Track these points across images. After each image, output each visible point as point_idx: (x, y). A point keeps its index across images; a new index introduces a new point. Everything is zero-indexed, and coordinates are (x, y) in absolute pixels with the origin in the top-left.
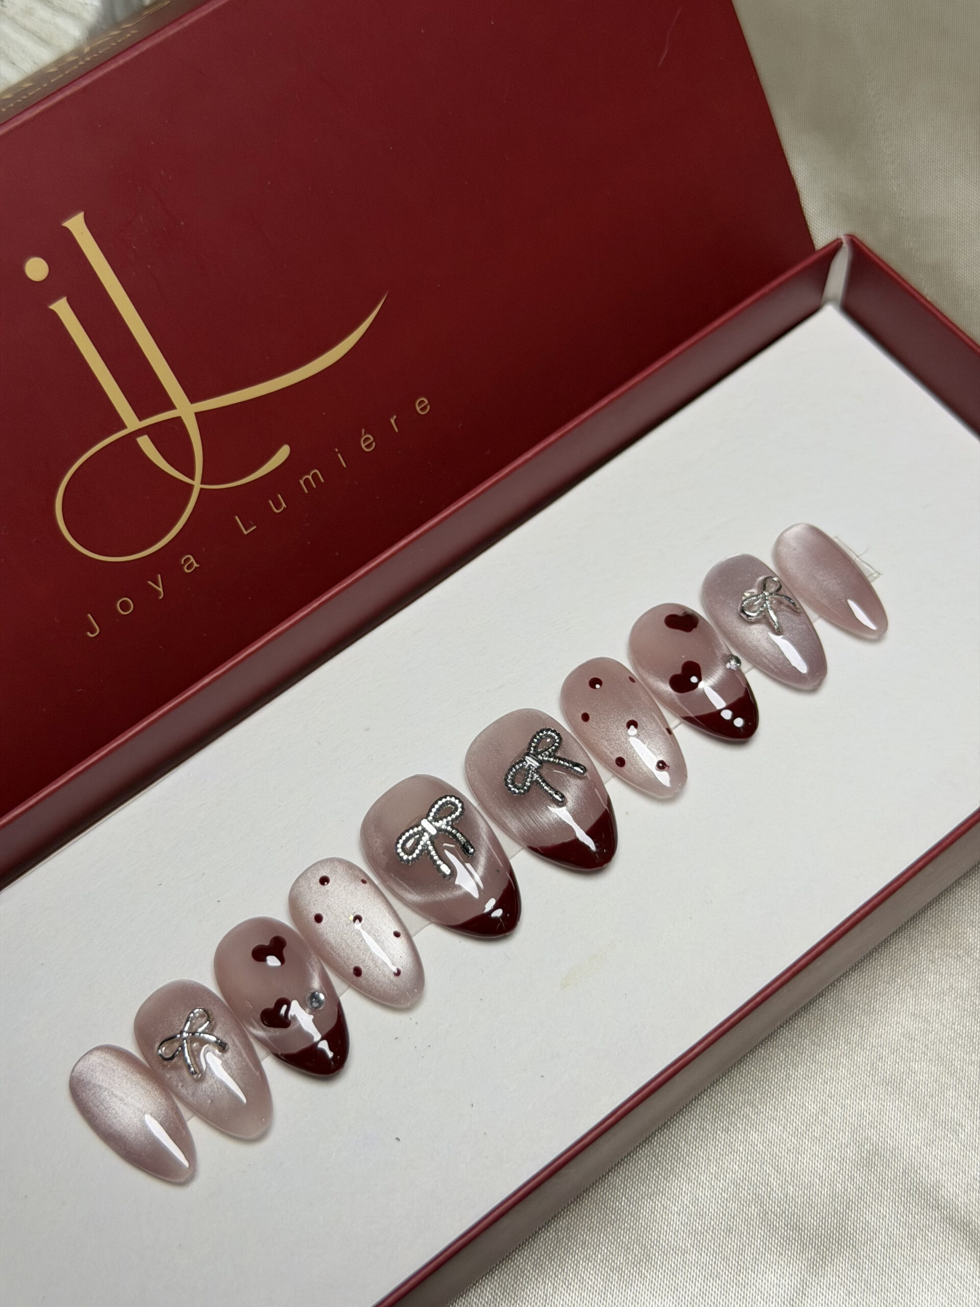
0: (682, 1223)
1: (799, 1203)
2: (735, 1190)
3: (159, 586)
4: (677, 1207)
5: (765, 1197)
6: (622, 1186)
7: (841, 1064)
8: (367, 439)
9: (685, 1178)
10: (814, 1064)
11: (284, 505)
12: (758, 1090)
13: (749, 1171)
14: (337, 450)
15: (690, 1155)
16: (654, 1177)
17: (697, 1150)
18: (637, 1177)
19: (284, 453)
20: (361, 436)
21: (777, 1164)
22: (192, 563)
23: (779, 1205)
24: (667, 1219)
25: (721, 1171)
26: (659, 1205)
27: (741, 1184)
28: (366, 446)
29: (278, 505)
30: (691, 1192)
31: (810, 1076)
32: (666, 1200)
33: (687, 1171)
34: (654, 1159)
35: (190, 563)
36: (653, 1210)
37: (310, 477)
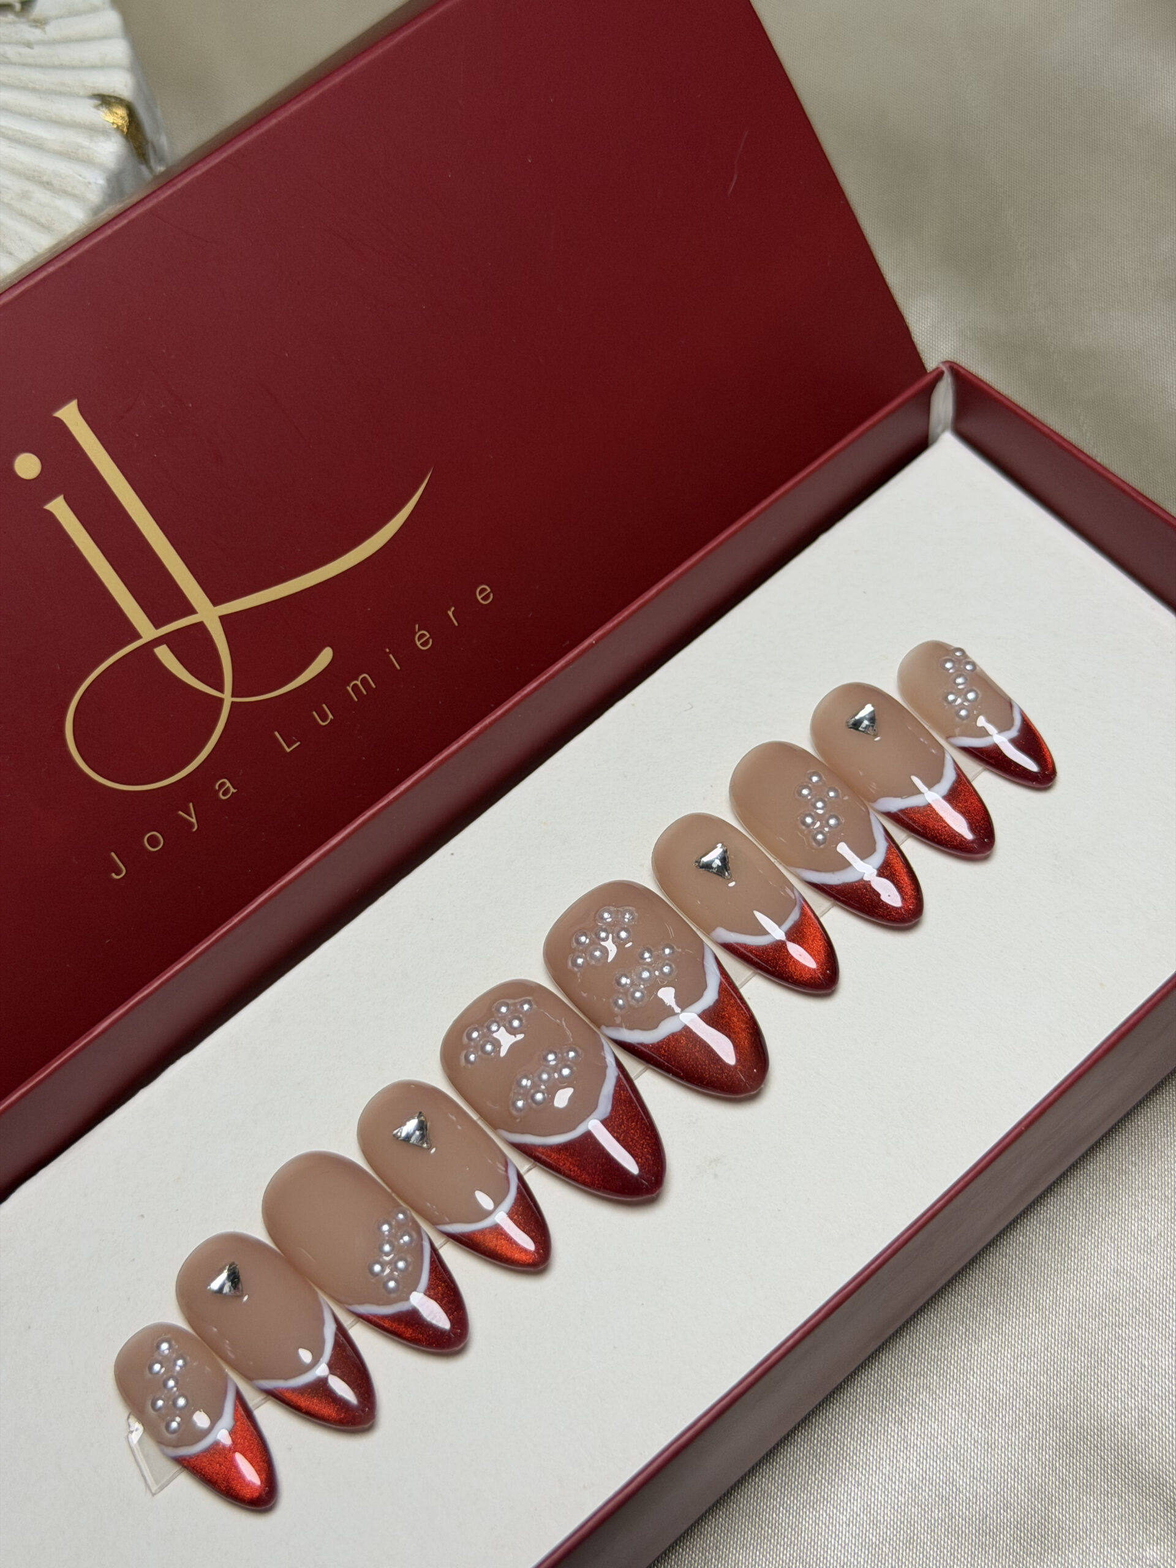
0: (852, 1534)
1: (992, 1502)
2: (914, 1492)
3: (192, 818)
4: (846, 1516)
5: (951, 1499)
6: (779, 1493)
7: (1033, 1336)
8: (422, 636)
9: (853, 1482)
10: (1000, 1337)
11: (331, 716)
12: (935, 1372)
13: (929, 1469)
14: (387, 650)
15: (858, 1454)
16: (817, 1482)
17: (865, 1448)
18: (796, 1483)
19: (325, 657)
20: (416, 633)
21: (962, 1458)
22: (228, 789)
23: (968, 1506)
24: (834, 1530)
25: (896, 1470)
26: (825, 1515)
27: (920, 1485)
28: (421, 644)
29: (324, 717)
30: (861, 1497)
31: (996, 1351)
32: (832, 1508)
33: (855, 1473)
34: (815, 1460)
35: (226, 788)
36: (817, 1521)
37: (358, 683)
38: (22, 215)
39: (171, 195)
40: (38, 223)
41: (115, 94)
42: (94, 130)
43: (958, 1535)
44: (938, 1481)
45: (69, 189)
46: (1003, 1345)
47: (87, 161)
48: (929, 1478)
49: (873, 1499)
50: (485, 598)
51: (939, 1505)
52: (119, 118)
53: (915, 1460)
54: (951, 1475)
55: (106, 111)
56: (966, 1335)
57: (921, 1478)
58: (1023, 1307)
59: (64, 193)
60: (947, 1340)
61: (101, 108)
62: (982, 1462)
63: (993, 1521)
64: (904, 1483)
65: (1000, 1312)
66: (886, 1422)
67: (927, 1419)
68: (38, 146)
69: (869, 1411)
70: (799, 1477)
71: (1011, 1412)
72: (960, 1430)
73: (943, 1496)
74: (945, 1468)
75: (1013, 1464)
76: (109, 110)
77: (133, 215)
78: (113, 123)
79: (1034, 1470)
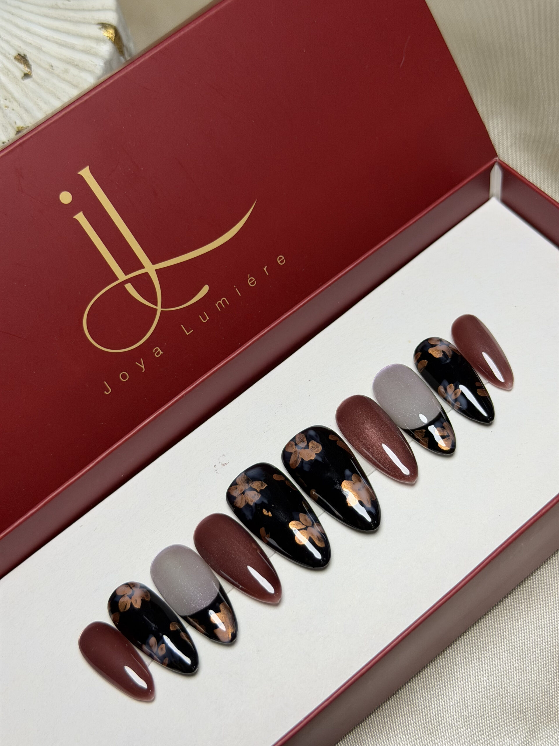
38: (64, 80)
39: (134, 68)
40: (72, 84)
41: (109, 23)
42: (98, 40)
43: (507, 713)
44: (497, 687)
45: (87, 68)
46: (529, 623)
47: (95, 55)
48: (493, 685)
49: (466, 695)
50: (282, 262)
51: (498, 698)
52: (110, 34)
53: (486, 676)
54: (504, 684)
55: (105, 31)
56: (511, 617)
57: (489, 685)
58: (539, 605)
59: (84, 70)
60: (502, 619)
61: (101, 29)
62: (519, 678)
63: (524, 706)
64: (481, 687)
65: (528, 607)
66: (472, 658)
67: (492, 657)
68: (72, 48)
69: (464, 652)
70: (430, 683)
71: (533, 654)
72: (508, 663)
73: (500, 694)
74: (501, 681)
75: (534, 679)
76: (106, 30)
77: (116, 78)
78: (108, 37)
79: (544, 682)
